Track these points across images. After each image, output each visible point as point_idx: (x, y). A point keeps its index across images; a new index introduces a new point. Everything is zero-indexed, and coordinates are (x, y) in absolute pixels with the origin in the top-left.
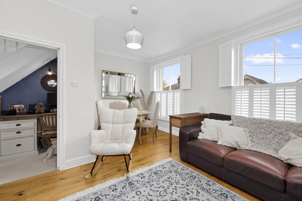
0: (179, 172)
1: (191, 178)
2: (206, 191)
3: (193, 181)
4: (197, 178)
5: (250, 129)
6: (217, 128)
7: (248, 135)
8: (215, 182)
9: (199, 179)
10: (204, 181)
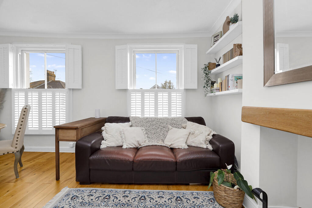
0: (87, 202)
1: (106, 200)
2: (126, 206)
3: (109, 203)
4: (111, 196)
5: (146, 127)
6: (120, 132)
7: (145, 132)
8: (130, 190)
9: (114, 196)
10: (120, 195)
